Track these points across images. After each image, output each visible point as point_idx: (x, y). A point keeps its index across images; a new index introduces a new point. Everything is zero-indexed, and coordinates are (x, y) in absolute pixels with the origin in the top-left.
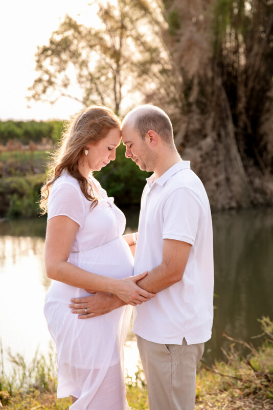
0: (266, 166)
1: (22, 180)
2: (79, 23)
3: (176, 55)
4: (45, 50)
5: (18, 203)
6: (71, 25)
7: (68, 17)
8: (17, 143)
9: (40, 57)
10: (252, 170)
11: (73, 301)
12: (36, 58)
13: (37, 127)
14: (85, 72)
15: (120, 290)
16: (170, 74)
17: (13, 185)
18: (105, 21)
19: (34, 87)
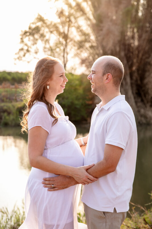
0: (148, 102)
1: (10, 105)
2: (45, 18)
3: (99, 38)
4: (26, 32)
5: (7, 118)
6: (41, 19)
7: (39, 15)
8: (8, 84)
9: (23, 36)
10: (140, 104)
11: (45, 180)
12: (21, 37)
13: (20, 76)
14: (48, 46)
15: (76, 174)
16: (95, 48)
17: (5, 108)
18: (60, 17)
19: (18, 53)
